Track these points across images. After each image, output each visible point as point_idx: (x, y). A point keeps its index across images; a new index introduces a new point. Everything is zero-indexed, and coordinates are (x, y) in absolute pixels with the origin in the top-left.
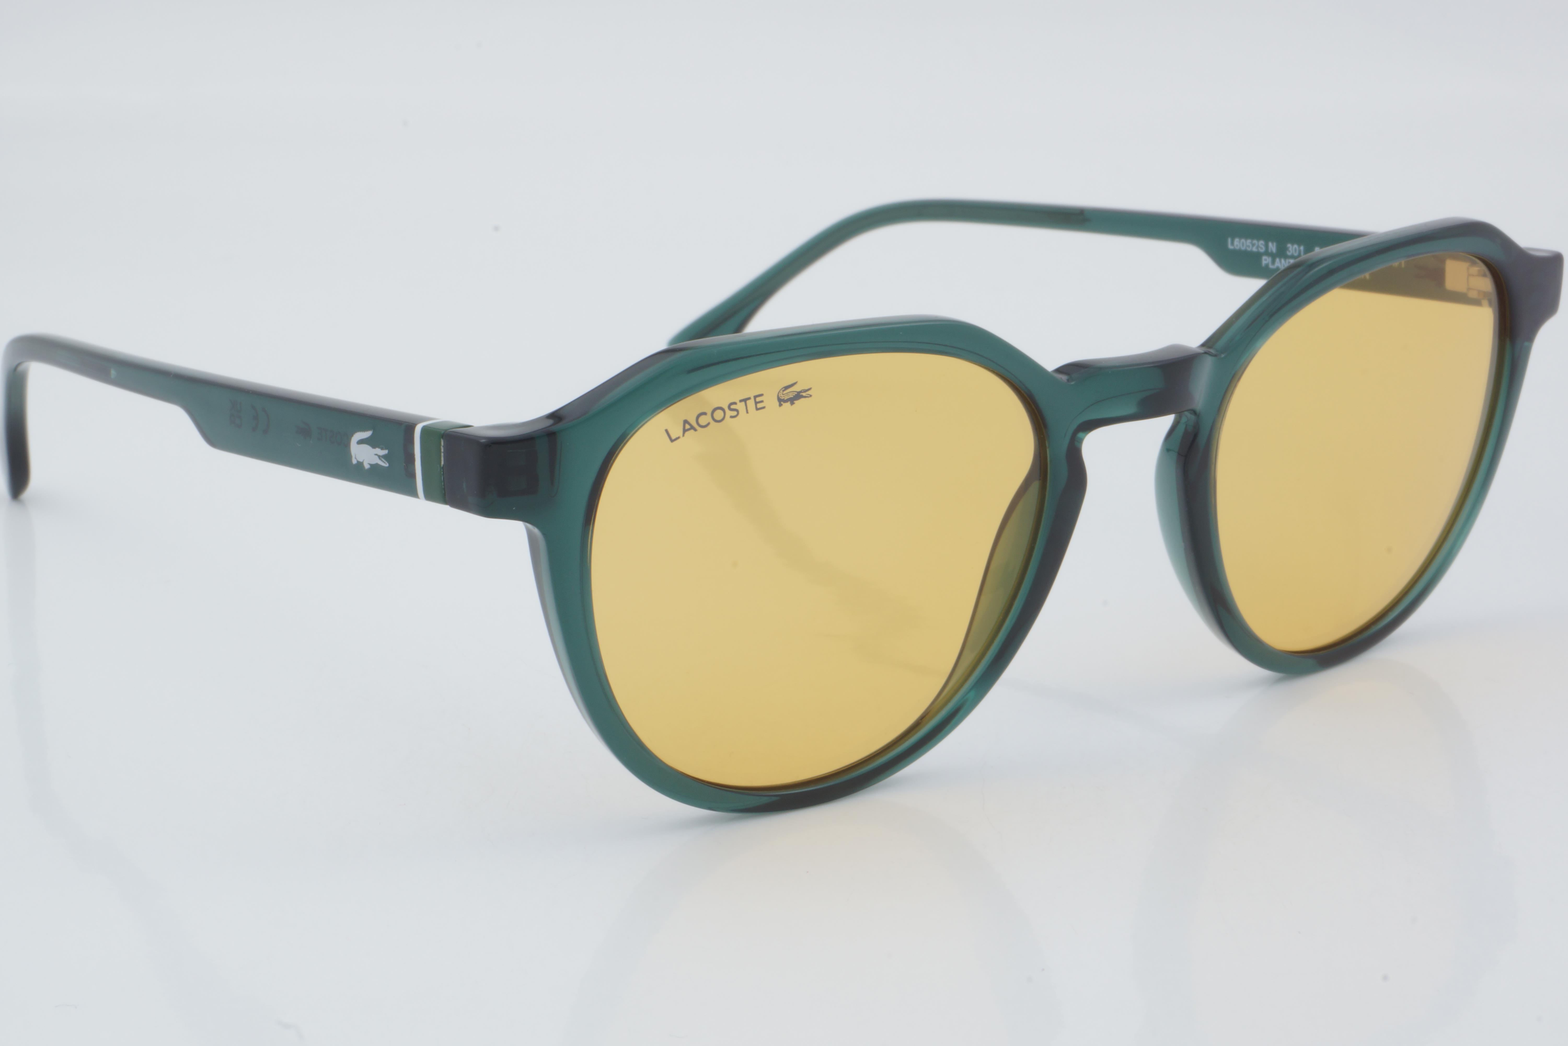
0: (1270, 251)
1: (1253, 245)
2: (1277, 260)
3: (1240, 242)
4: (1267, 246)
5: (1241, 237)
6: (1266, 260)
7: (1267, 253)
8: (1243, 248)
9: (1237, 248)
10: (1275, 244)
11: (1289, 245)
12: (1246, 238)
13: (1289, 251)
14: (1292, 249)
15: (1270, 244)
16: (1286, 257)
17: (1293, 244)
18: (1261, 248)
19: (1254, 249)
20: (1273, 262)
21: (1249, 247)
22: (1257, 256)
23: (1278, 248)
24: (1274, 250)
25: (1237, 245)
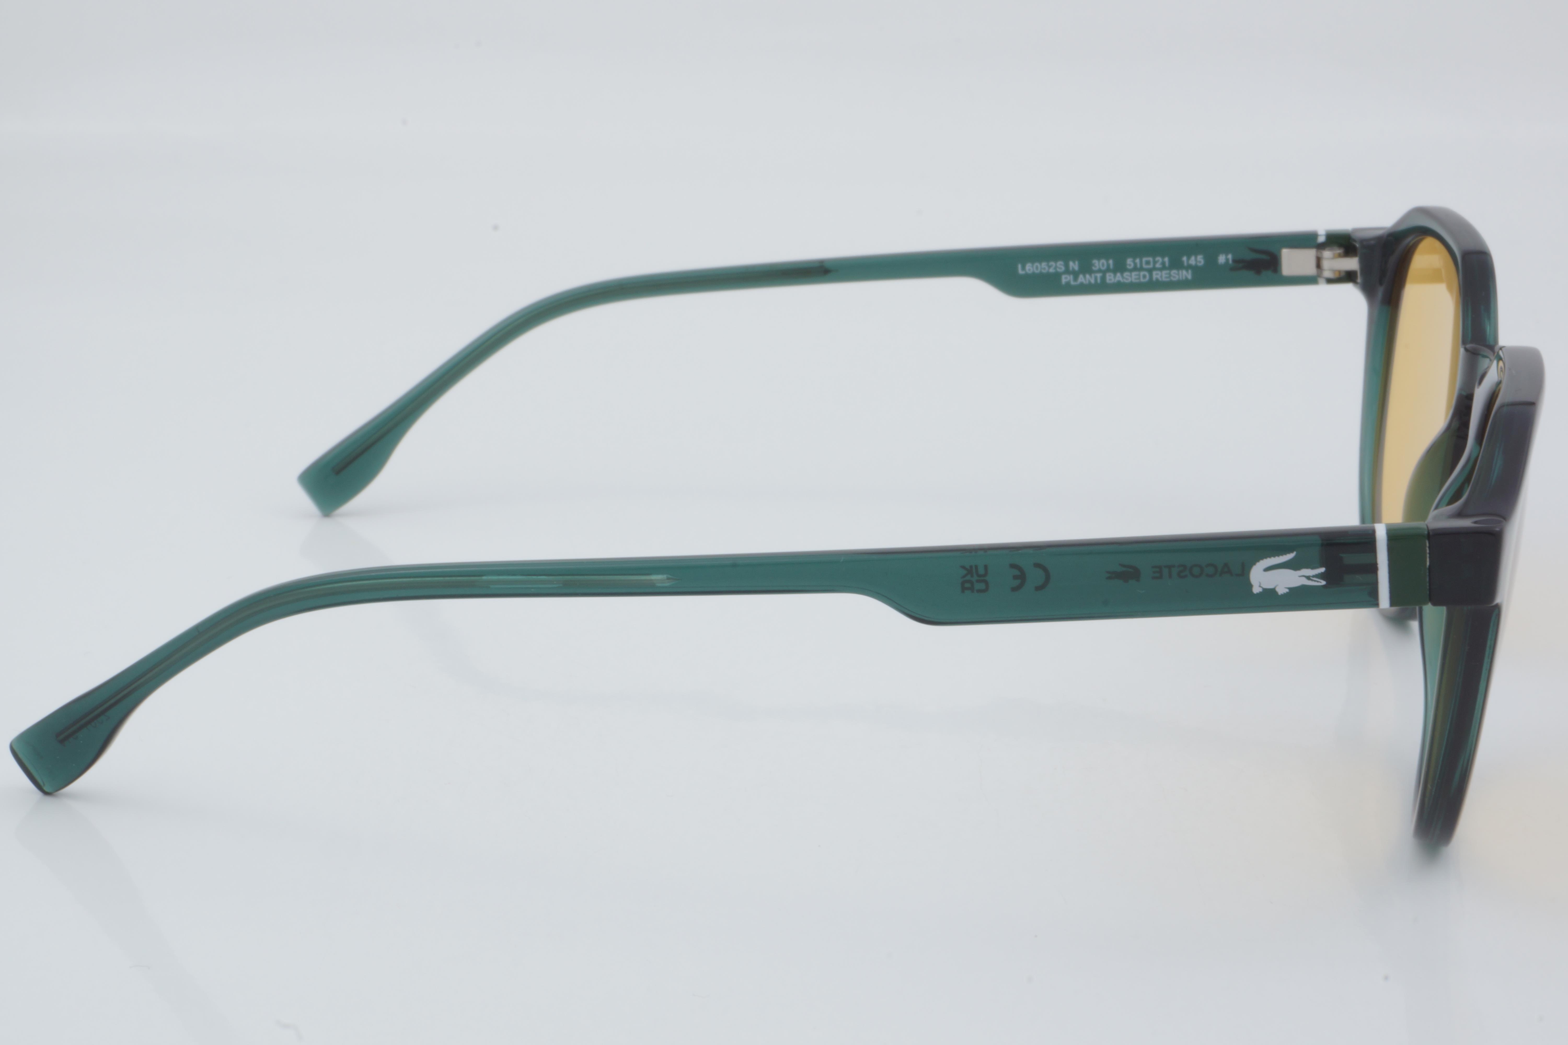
0: (1071, 269)
1: (1050, 267)
2: (1081, 276)
3: (1033, 267)
4: (1067, 266)
5: (1033, 262)
6: (1066, 278)
7: (1067, 271)
8: (1037, 272)
9: (1030, 272)
10: (1077, 263)
11: (1095, 262)
12: (1040, 262)
13: (1095, 267)
14: (1099, 265)
15: (1071, 264)
16: (1091, 272)
17: (1099, 259)
18: (1060, 268)
19: (1052, 270)
20: (1076, 279)
21: (1044, 269)
22: (1057, 276)
23: (1080, 266)
24: (1076, 268)
25: (1029, 270)
